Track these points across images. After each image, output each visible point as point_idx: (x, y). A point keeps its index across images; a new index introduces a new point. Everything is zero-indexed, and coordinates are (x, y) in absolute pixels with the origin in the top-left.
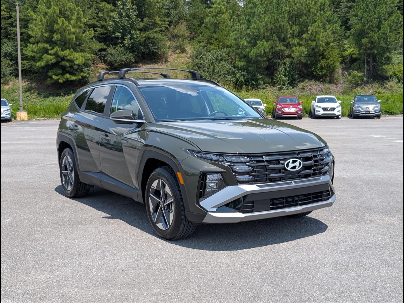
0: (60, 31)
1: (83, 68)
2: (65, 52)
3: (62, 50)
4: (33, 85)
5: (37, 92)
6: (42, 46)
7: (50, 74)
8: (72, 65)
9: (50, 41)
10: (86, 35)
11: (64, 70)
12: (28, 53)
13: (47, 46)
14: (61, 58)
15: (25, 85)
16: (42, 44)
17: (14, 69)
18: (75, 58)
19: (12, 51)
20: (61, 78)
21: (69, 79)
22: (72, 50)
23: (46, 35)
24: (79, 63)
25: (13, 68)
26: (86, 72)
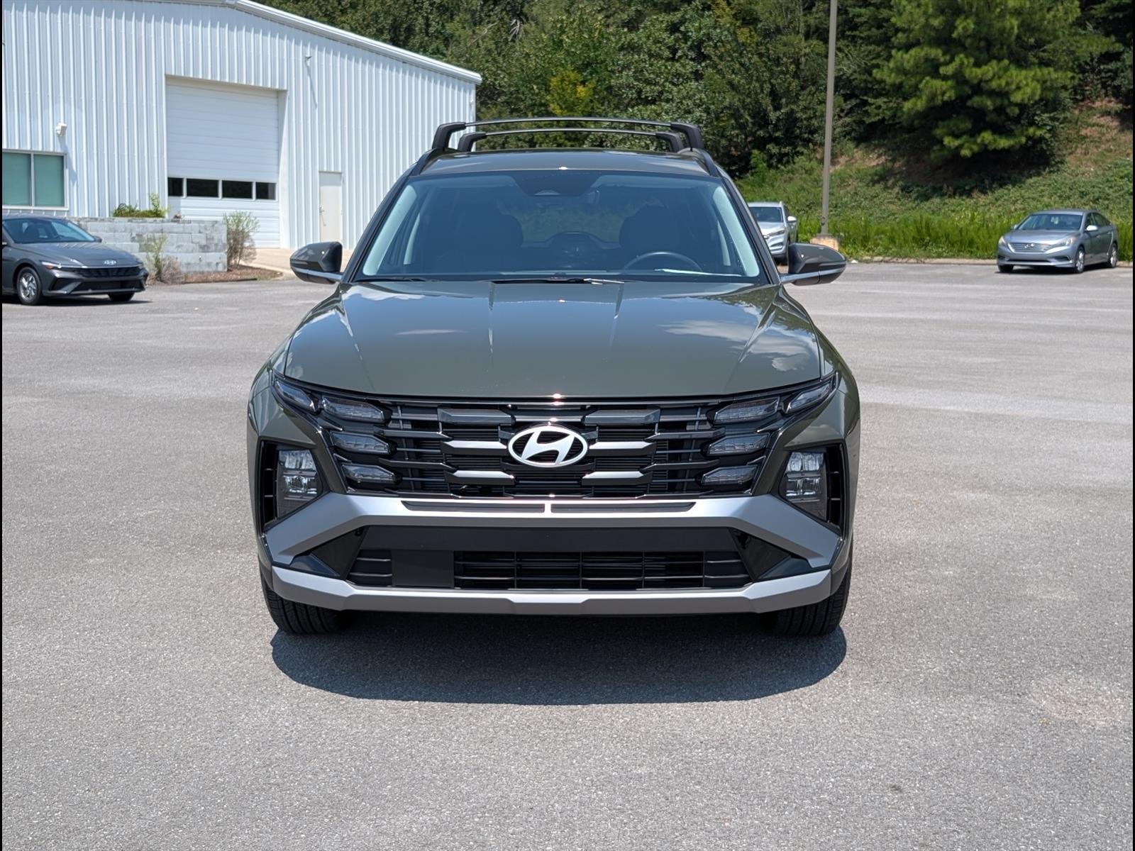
0: (974, 10)
1: (1035, 114)
2: (985, 68)
3: (978, 64)
4: (897, 165)
5: (901, 183)
6: (923, 54)
7: (938, 132)
8: (1002, 105)
9: (945, 40)
10: (1055, 16)
11: (980, 121)
12: (885, 77)
13: (936, 53)
14: (972, 87)
15: (878, 165)
16: (922, 49)
17: (855, 121)
18: (1013, 87)
19: (855, 72)
20: (966, 145)
21: (991, 147)
22: (1006, 62)
23: (936, 22)
24: (1023, 100)
25: (854, 118)
26: (1045, 125)
